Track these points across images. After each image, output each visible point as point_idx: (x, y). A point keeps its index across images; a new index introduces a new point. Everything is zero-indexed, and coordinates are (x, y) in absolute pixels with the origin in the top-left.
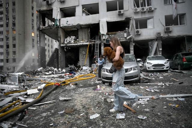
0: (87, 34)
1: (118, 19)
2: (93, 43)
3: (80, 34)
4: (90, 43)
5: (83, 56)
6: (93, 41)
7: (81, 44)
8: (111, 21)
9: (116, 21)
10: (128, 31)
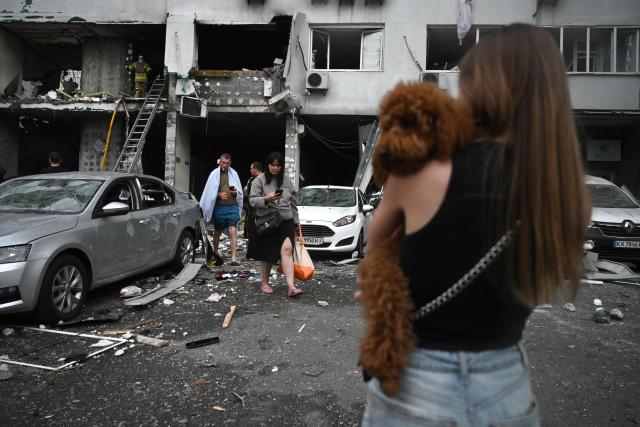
0: (118, 66)
1: (245, 15)
2: (132, 107)
3: (91, 65)
4: (121, 109)
5: (94, 161)
6: (134, 102)
7: (80, 106)
8: (213, 23)
9: (235, 23)
10: (278, 73)
